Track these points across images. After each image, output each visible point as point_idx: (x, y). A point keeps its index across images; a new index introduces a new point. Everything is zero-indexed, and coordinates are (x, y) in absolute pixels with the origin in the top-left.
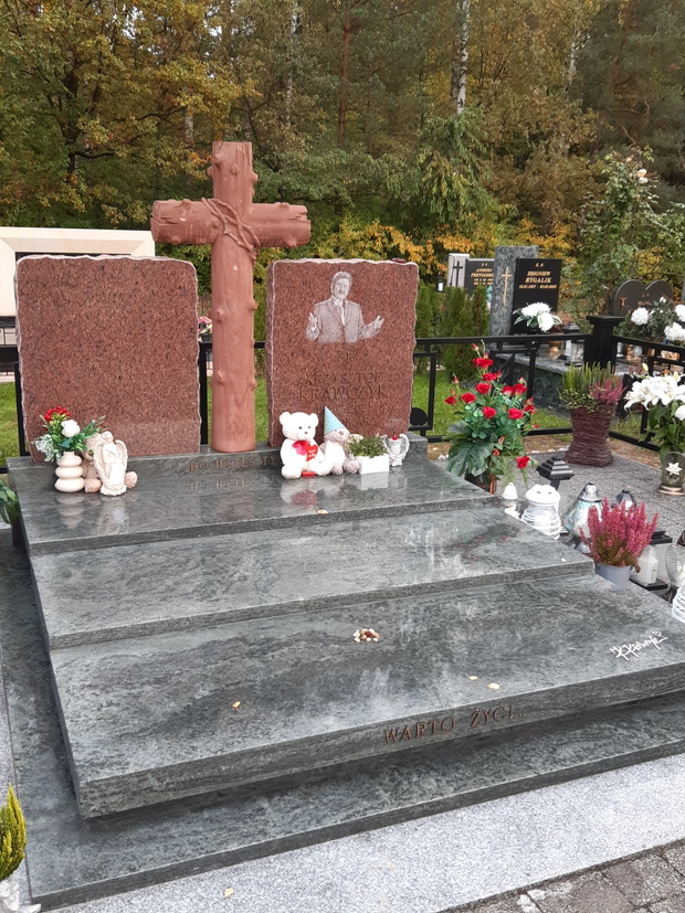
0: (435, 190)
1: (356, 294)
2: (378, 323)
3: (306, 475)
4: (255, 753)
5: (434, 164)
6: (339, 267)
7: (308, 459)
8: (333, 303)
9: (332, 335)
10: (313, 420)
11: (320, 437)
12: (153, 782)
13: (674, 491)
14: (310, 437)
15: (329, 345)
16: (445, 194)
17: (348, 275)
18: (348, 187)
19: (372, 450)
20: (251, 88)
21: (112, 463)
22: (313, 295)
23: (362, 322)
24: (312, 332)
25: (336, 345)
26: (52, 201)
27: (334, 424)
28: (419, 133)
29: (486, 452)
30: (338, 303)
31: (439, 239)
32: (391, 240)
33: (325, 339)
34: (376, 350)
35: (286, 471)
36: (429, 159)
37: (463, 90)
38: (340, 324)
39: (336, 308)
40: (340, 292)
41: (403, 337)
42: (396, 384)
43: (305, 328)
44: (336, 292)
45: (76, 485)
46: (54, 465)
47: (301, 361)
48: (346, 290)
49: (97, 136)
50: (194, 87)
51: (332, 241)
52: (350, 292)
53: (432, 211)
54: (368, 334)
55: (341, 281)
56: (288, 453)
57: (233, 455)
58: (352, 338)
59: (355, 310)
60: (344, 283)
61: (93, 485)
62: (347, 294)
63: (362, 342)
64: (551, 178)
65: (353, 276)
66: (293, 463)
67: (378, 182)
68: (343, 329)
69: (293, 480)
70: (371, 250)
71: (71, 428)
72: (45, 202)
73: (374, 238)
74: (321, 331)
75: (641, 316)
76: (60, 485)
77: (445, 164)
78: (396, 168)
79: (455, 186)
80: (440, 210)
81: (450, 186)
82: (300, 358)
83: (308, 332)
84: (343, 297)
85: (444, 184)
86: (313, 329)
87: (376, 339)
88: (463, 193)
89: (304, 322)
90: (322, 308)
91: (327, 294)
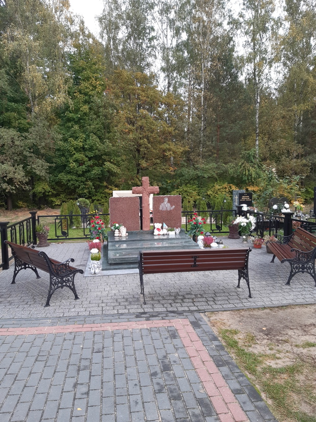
0: (244, 173)
1: (169, 201)
2: (174, 207)
3: (159, 235)
5: (244, 165)
7: (159, 231)
9: (165, 209)
10: (161, 225)
11: (162, 228)
12: (117, 260)
13: (245, 242)
14: (160, 227)
16: (247, 174)
18: (217, 174)
19: (171, 230)
20: (187, 149)
21: (123, 230)
23: (170, 207)
24: (161, 208)
26: (132, 182)
27: (165, 225)
28: (241, 156)
29: (195, 231)
31: (248, 187)
33: (163, 210)
34: (173, 212)
35: (154, 234)
36: (243, 164)
37: (257, 141)
39: (165, 204)
41: (179, 209)
45: (118, 235)
46: (114, 232)
47: (159, 214)
49: (143, 165)
53: (244, 179)
56: (155, 230)
57: (146, 231)
58: (169, 210)
59: (169, 204)
60: (167, 200)
61: (120, 235)
63: (171, 210)
66: (156, 232)
67: (226, 171)
68: (167, 208)
69: (156, 235)
71: (117, 225)
72: (130, 183)
75: (275, 207)
76: (115, 235)
77: (247, 165)
78: (231, 168)
79: (250, 171)
80: (246, 179)
81: (249, 171)
84: (166, 202)
85: (247, 171)
87: (173, 210)
88: (253, 173)
89: (159, 207)
90: (162, 204)
91: (163, 202)
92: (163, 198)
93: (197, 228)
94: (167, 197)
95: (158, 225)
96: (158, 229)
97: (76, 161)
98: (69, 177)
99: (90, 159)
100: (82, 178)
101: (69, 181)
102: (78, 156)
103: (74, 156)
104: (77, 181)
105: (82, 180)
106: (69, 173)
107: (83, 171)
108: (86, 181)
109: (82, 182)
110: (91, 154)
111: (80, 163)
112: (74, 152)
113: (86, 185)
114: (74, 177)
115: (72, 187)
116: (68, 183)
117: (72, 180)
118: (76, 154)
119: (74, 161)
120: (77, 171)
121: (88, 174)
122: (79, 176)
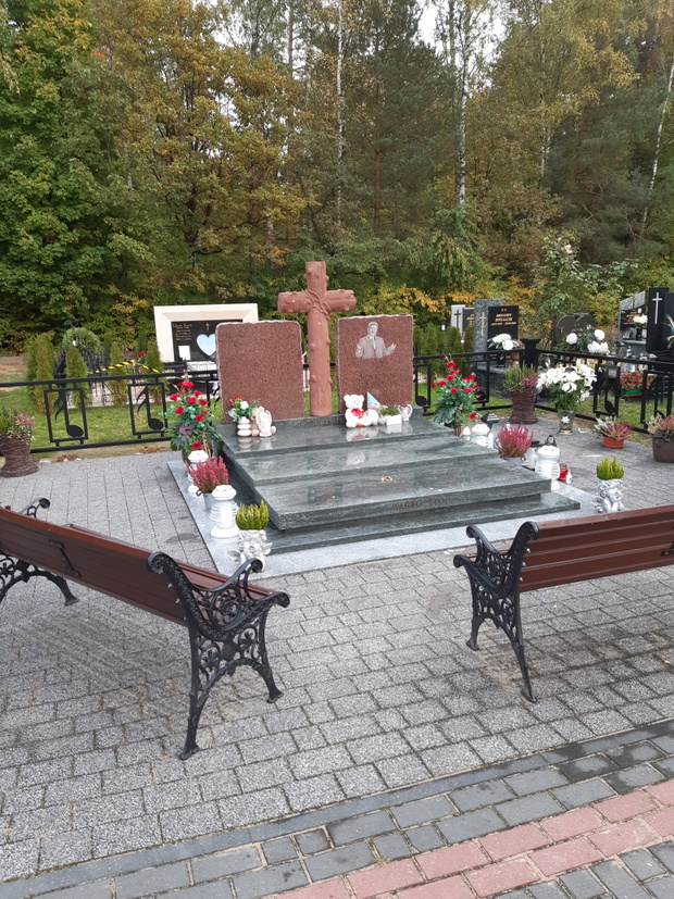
0: (444, 261)
1: (380, 333)
2: (393, 347)
3: (359, 426)
4: (342, 509)
5: (443, 243)
6: (371, 320)
7: (360, 418)
8: (369, 338)
9: (369, 355)
10: (361, 398)
11: (365, 407)
12: (305, 517)
13: (567, 432)
14: (360, 407)
15: (367, 360)
16: (451, 263)
17: (376, 323)
18: (383, 263)
19: (393, 412)
20: (313, 200)
21: (264, 418)
23: (385, 347)
24: (359, 353)
26: (182, 286)
27: (372, 400)
28: (432, 221)
29: (453, 411)
30: (372, 338)
31: (449, 295)
32: (415, 298)
33: (365, 356)
34: (393, 361)
35: (348, 424)
36: (439, 239)
37: (463, 188)
38: (373, 349)
39: (370, 341)
40: (372, 332)
41: (407, 354)
44: (370, 332)
45: (248, 433)
46: (237, 423)
47: (353, 369)
48: (376, 331)
49: (211, 240)
50: (275, 203)
51: (373, 301)
52: (378, 332)
53: (443, 275)
54: (388, 353)
55: (372, 326)
56: (349, 415)
57: (321, 418)
58: (380, 356)
59: (381, 341)
60: (374, 327)
61: (256, 432)
62: (376, 333)
63: (385, 358)
64: (530, 246)
66: (351, 420)
67: (404, 258)
68: (375, 351)
69: (352, 428)
70: (401, 305)
71: (244, 405)
73: (402, 297)
74: (363, 353)
75: (572, 338)
76: (240, 433)
77: (451, 242)
78: (415, 249)
79: (458, 257)
80: (449, 275)
81: (455, 257)
82: (353, 367)
83: (357, 353)
84: (374, 334)
85: (451, 256)
87: (392, 355)
88: (465, 261)
89: (354, 348)
90: (363, 341)
91: (366, 334)
92: (365, 324)
93: (457, 403)
94: (376, 319)
96: (356, 412)
97: (35, 231)
98: (20, 273)
99: (71, 225)
100: (54, 275)
101: (20, 283)
102: (38, 217)
103: (30, 218)
104: (41, 283)
105: (55, 281)
106: (18, 262)
107: (55, 258)
108: (66, 282)
109: (53, 285)
110: (72, 214)
111: (48, 239)
112: (29, 207)
113: (65, 292)
114: (32, 274)
115: (30, 300)
116: (17, 290)
117: (27, 281)
118: (34, 212)
119: (30, 232)
120: (40, 258)
121: (70, 266)
122: (46, 270)
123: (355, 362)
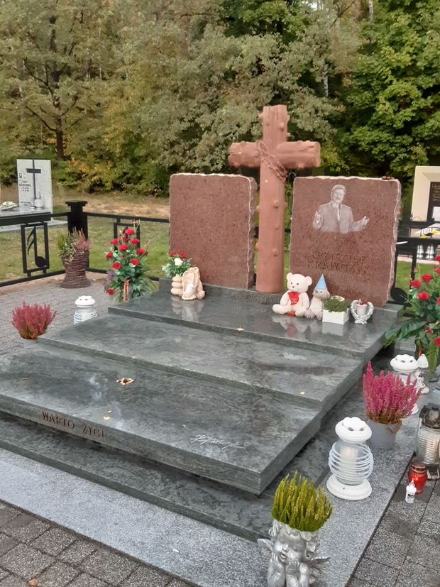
1: (348, 201)
2: (365, 221)
6: (337, 182)
7: (292, 304)
8: (331, 205)
9: (330, 228)
11: (310, 293)
15: (327, 233)
17: (343, 187)
21: (189, 280)
22: (318, 200)
23: (352, 220)
24: (317, 223)
25: (333, 233)
30: (335, 205)
33: (325, 229)
34: (362, 240)
35: (276, 309)
38: (337, 220)
39: (334, 209)
40: (337, 198)
41: (384, 233)
42: (377, 266)
43: (312, 221)
44: (334, 198)
47: (308, 242)
48: (342, 197)
52: (344, 199)
54: (356, 229)
55: (338, 191)
58: (345, 230)
59: (348, 211)
60: (340, 192)
62: (342, 200)
63: (352, 234)
65: (347, 188)
68: (338, 223)
74: (323, 224)
82: (308, 240)
83: (314, 223)
84: (339, 201)
86: (318, 222)
87: (362, 233)
89: (311, 217)
90: (324, 209)
91: (328, 199)
92: (329, 187)
93: (429, 317)
94: (343, 182)
95: (297, 281)
96: (294, 296)
97: (392, 99)
98: (375, 135)
99: (426, 93)
100: (405, 136)
101: (374, 143)
102: (399, 87)
103: (390, 88)
104: (392, 144)
105: (404, 142)
106: (378, 125)
107: (405, 122)
108: (414, 143)
109: (403, 146)
110: (428, 82)
111: (401, 102)
112: (391, 78)
113: (410, 152)
114: (385, 136)
115: (381, 158)
116: (371, 149)
117: (380, 142)
118: (395, 82)
119: (390, 100)
120: (393, 121)
121: (419, 129)
122: (398, 132)
123: (310, 233)
